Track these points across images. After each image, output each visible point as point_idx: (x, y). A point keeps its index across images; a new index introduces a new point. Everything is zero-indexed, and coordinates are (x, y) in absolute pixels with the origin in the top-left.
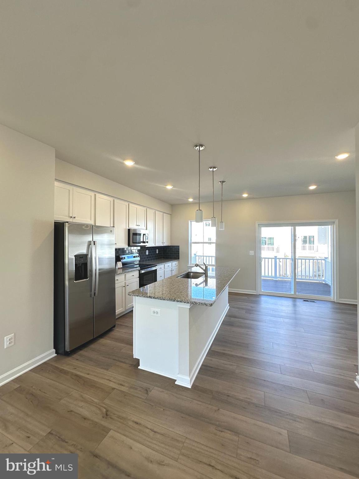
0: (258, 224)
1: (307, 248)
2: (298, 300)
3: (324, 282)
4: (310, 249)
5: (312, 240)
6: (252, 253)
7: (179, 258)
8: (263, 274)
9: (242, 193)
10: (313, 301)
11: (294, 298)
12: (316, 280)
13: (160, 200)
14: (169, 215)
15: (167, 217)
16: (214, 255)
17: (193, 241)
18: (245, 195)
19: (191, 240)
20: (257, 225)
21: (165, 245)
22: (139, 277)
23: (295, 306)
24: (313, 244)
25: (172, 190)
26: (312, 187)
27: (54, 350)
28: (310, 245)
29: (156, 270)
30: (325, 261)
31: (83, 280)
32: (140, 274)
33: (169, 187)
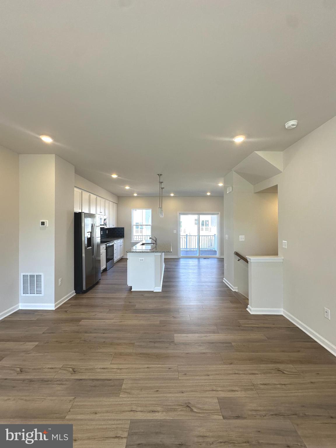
0: (179, 213)
1: (204, 229)
2: (200, 259)
3: (214, 250)
4: (206, 230)
5: (207, 223)
6: (175, 232)
7: (123, 237)
8: (181, 247)
9: (170, 193)
10: (208, 258)
11: (199, 258)
12: (210, 248)
13: (111, 193)
14: (116, 204)
18: (172, 195)
19: (133, 223)
21: (114, 227)
22: (106, 249)
23: (199, 261)
24: (208, 226)
25: (129, 189)
26: (209, 194)
27: (75, 291)
28: (206, 227)
29: (113, 245)
30: (215, 236)
31: (90, 247)
32: (106, 247)
33: (127, 188)
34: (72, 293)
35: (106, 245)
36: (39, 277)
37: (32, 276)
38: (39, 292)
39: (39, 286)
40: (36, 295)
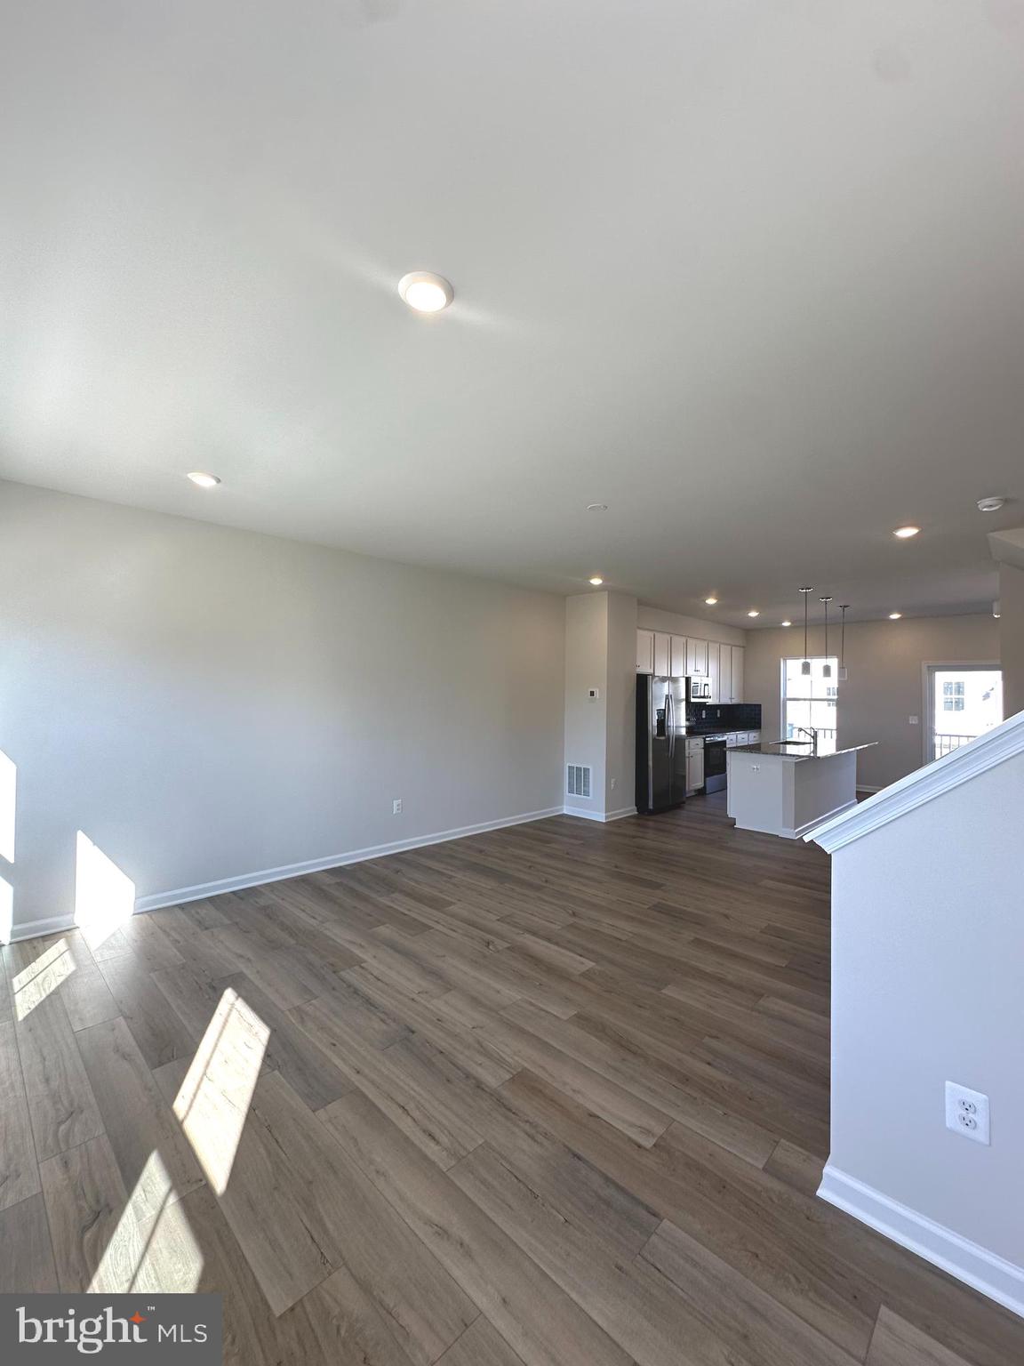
0: (929, 667)
6: (913, 720)
7: (760, 728)
9: (889, 612)
14: (742, 649)
15: (737, 653)
16: (834, 726)
17: (788, 696)
18: (895, 616)
19: (785, 694)
20: (924, 669)
21: (735, 702)
22: (705, 748)
27: (636, 807)
29: (725, 741)
31: (663, 738)
32: (705, 744)
33: (753, 614)
34: (631, 810)
35: (705, 740)
36: (586, 770)
37: (579, 769)
38: (586, 793)
39: (586, 784)
40: (582, 796)
